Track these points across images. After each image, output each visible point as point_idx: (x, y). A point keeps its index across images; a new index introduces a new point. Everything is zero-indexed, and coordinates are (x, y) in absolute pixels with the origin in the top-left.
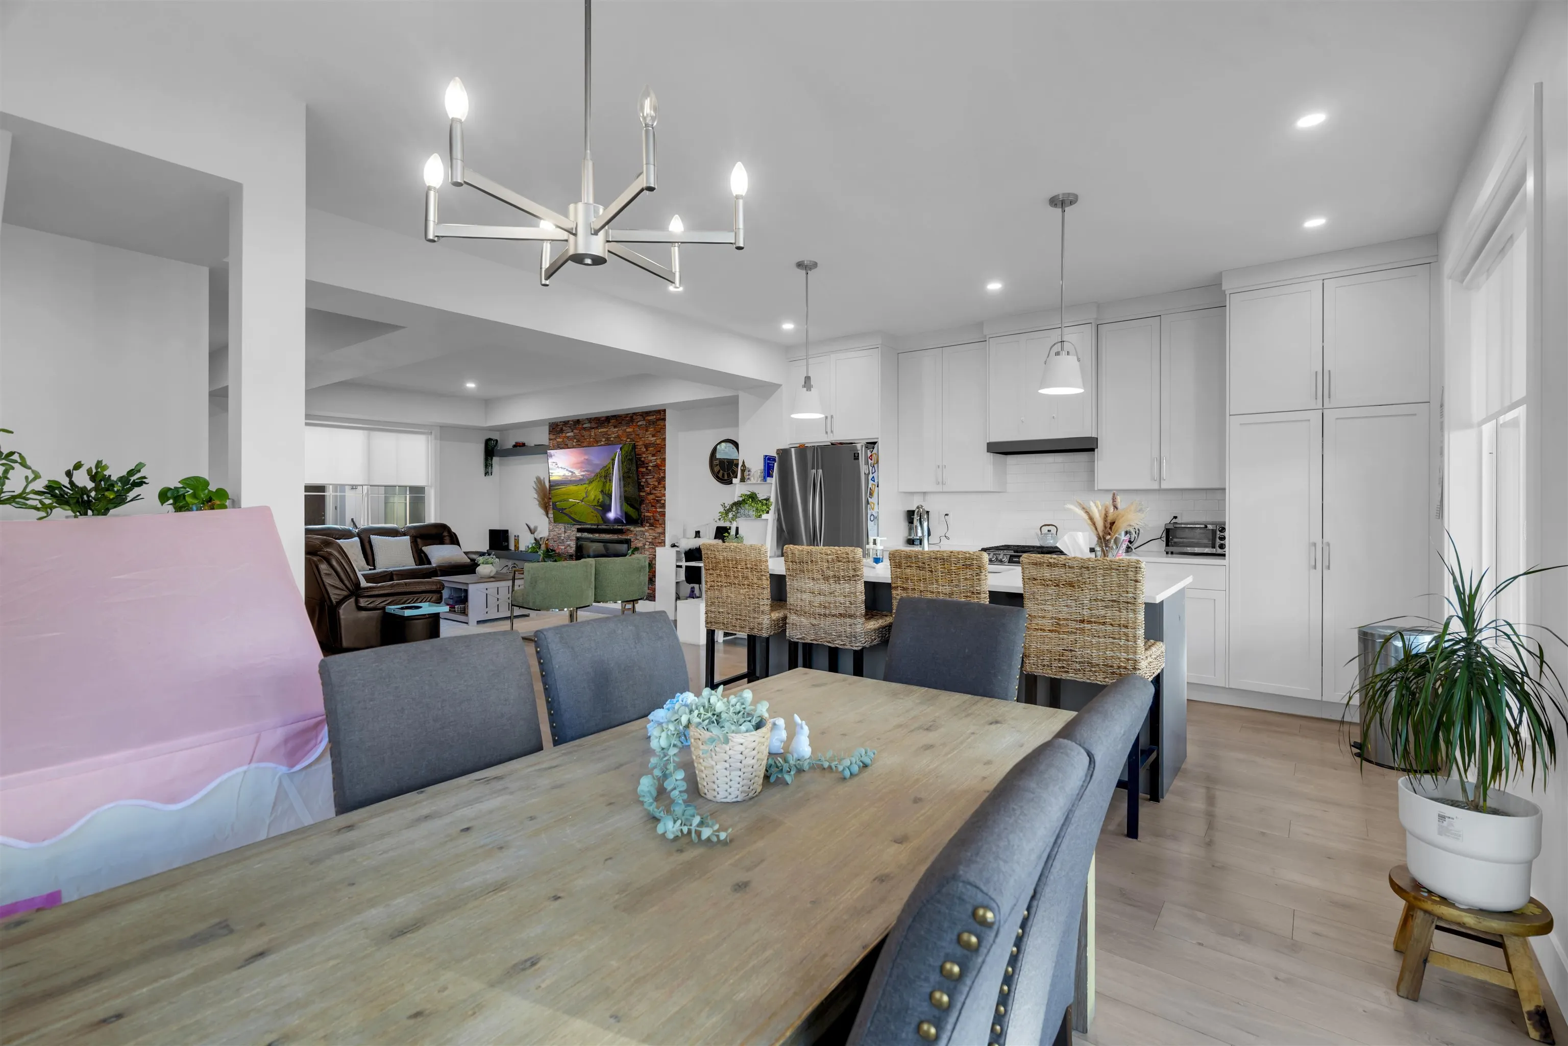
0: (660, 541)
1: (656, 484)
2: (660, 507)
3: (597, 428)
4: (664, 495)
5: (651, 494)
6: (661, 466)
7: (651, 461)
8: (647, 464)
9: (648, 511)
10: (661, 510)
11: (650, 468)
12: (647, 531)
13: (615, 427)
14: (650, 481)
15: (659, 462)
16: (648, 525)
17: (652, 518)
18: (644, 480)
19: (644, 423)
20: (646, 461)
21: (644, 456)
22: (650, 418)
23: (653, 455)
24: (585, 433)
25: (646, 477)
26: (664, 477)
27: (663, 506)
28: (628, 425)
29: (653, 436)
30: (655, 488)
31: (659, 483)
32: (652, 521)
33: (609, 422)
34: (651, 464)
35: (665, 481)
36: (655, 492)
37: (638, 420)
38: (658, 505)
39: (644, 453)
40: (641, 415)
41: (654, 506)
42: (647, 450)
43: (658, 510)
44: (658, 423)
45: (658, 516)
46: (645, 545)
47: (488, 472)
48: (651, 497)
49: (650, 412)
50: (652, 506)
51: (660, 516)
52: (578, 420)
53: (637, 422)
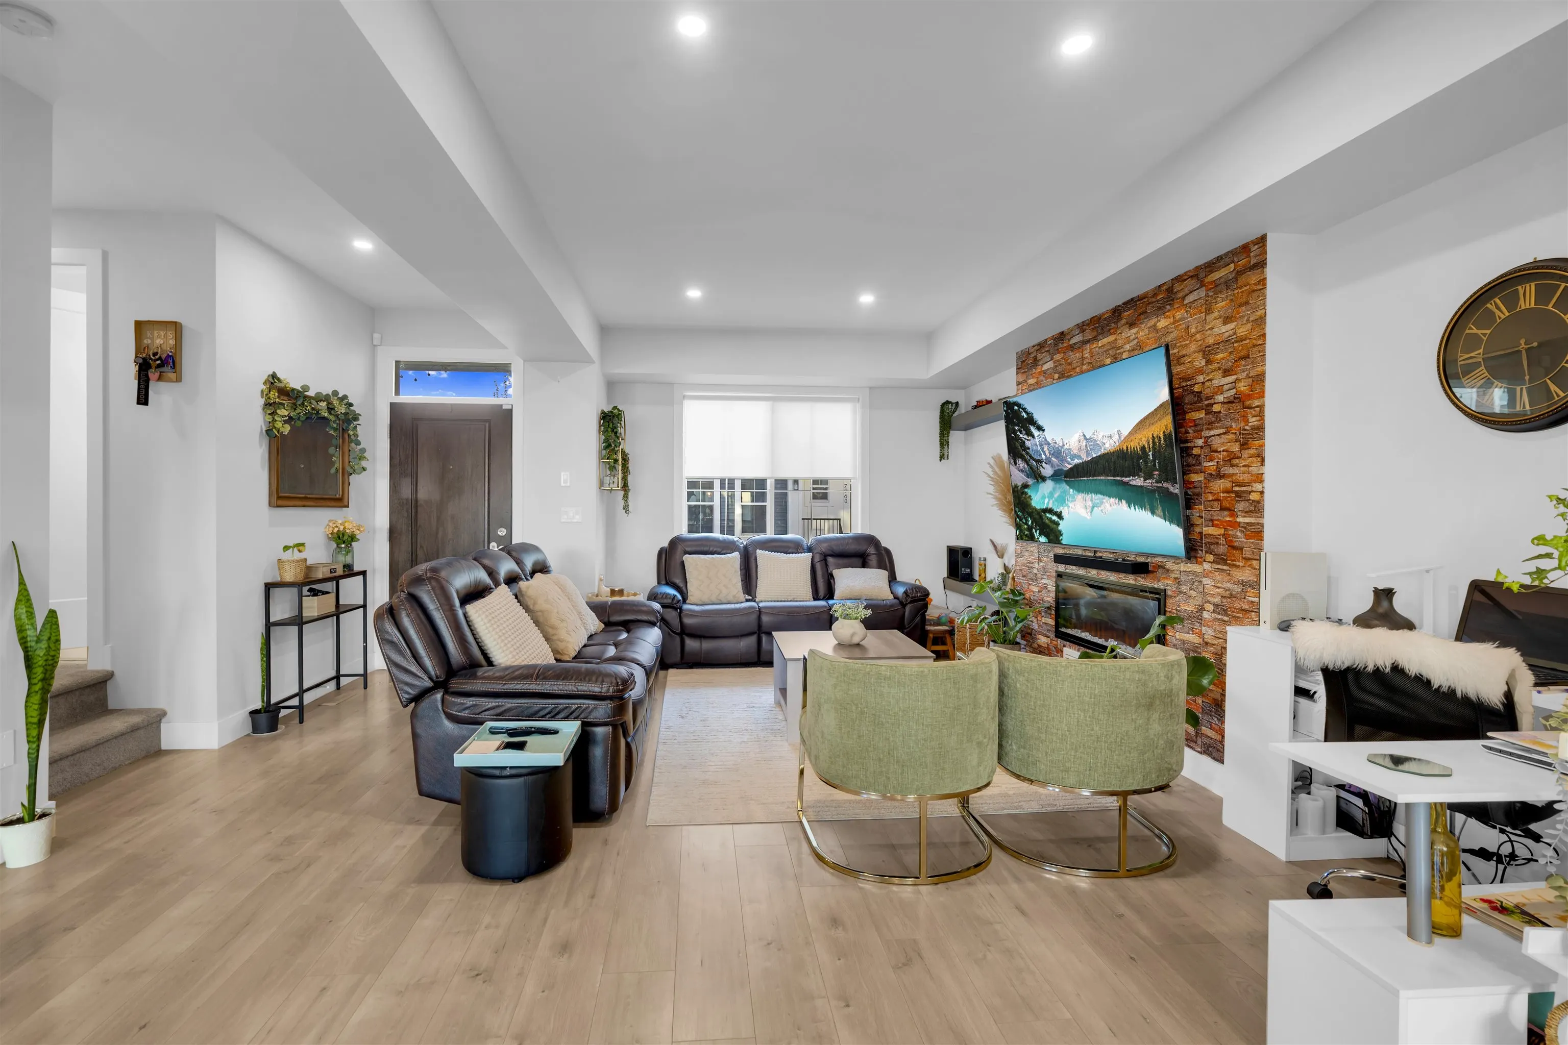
0: (1246, 607)
1: (1236, 448)
2: (1248, 513)
3: (1095, 339)
4: (1260, 478)
5: (1220, 476)
6: (1249, 397)
7: (1220, 390)
8: (1208, 398)
9: (1212, 522)
10: (1247, 520)
11: (1216, 408)
12: (1206, 575)
13: (1131, 325)
14: (1216, 443)
15: (1243, 387)
16: (1211, 558)
17: (1222, 541)
18: (1200, 442)
19: (1202, 293)
20: (1207, 391)
21: (1201, 378)
22: (1216, 276)
23: (1227, 372)
24: (1074, 356)
25: (1206, 433)
26: (1261, 428)
27: (1257, 508)
28: (1160, 310)
29: (1227, 320)
30: (1231, 459)
31: (1244, 445)
32: (1222, 549)
33: (1119, 318)
34: (1220, 398)
35: (1262, 438)
36: (1231, 471)
37: (1187, 290)
38: (1241, 506)
39: (1200, 371)
40: (1191, 277)
41: (1228, 509)
42: (1208, 362)
43: (1240, 519)
44: (1241, 281)
45: (1240, 537)
46: (1201, 609)
47: (943, 455)
48: (1219, 485)
49: (1219, 258)
50: (1222, 509)
51: (1247, 537)
52: (1062, 333)
53: (1184, 298)
